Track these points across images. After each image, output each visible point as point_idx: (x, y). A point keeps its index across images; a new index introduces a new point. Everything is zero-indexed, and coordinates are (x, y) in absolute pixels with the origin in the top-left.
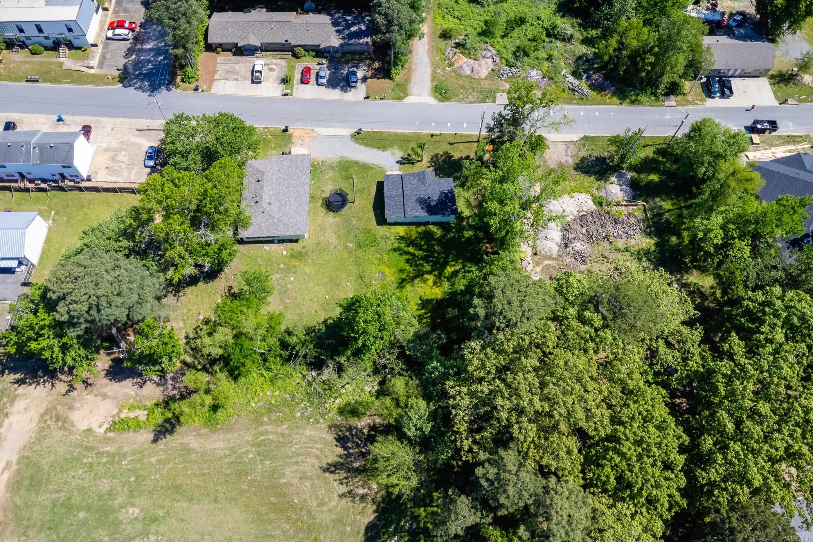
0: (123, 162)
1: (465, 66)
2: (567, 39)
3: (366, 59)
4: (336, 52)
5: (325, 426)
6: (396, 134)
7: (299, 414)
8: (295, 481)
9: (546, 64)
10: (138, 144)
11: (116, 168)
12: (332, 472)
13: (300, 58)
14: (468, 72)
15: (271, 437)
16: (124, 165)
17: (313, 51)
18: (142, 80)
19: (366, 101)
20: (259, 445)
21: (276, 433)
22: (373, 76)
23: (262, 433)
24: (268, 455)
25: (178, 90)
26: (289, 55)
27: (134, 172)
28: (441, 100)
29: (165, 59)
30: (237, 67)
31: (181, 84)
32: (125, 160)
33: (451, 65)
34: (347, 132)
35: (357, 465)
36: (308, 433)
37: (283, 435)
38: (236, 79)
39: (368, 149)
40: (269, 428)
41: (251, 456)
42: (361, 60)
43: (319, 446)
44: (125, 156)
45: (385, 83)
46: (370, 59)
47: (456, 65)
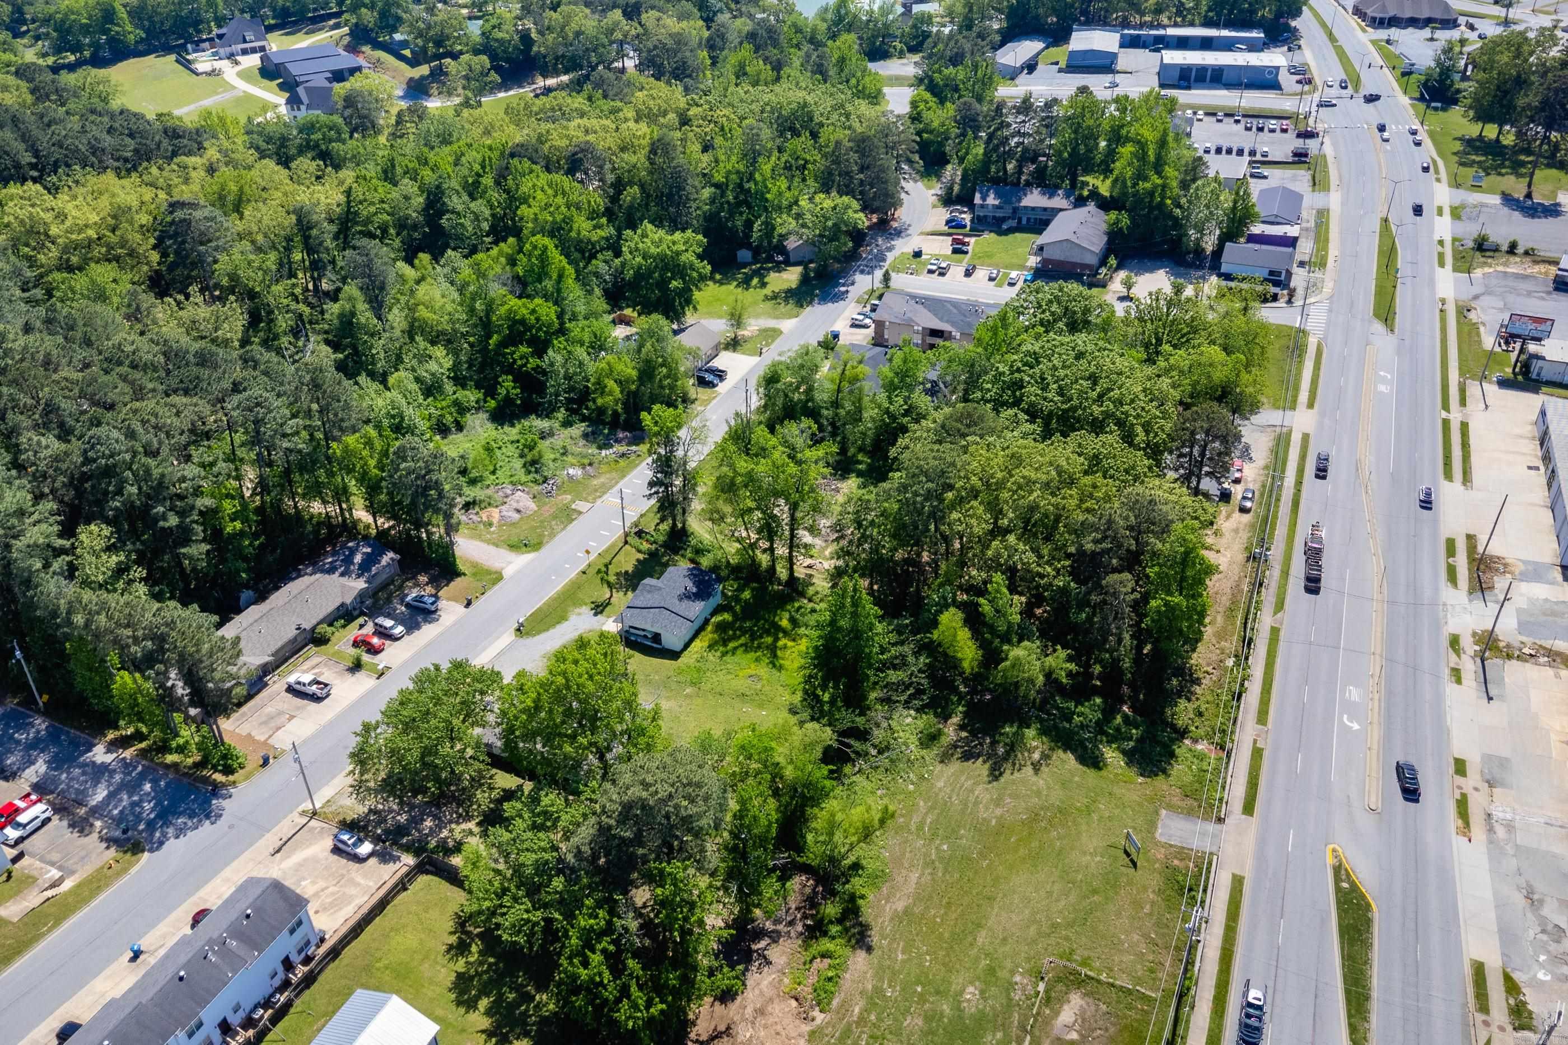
0: (327, 888)
1: (504, 513)
2: (551, 434)
3: (403, 582)
4: (362, 602)
5: (939, 767)
6: (553, 599)
7: (911, 787)
8: (998, 812)
9: (570, 459)
10: (305, 860)
11: (329, 900)
12: (1001, 774)
13: (329, 640)
14: (516, 516)
15: (929, 821)
16: (331, 889)
17: (336, 619)
18: (167, 824)
19: (471, 607)
20: (934, 835)
21: (926, 814)
22: (438, 589)
23: (920, 828)
24: (953, 831)
25: (241, 786)
26: (311, 649)
27: (359, 879)
28: (537, 550)
29: (155, 782)
30: (269, 709)
31: (231, 778)
32: (322, 884)
33: (490, 525)
34: (508, 637)
35: (1001, 750)
36: (940, 784)
37: (932, 808)
38: (292, 717)
39: (552, 631)
40: (916, 819)
41: (945, 847)
42: (401, 587)
43: (963, 778)
44: (314, 883)
45: (458, 583)
46: (408, 580)
47: (495, 521)
